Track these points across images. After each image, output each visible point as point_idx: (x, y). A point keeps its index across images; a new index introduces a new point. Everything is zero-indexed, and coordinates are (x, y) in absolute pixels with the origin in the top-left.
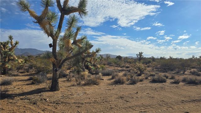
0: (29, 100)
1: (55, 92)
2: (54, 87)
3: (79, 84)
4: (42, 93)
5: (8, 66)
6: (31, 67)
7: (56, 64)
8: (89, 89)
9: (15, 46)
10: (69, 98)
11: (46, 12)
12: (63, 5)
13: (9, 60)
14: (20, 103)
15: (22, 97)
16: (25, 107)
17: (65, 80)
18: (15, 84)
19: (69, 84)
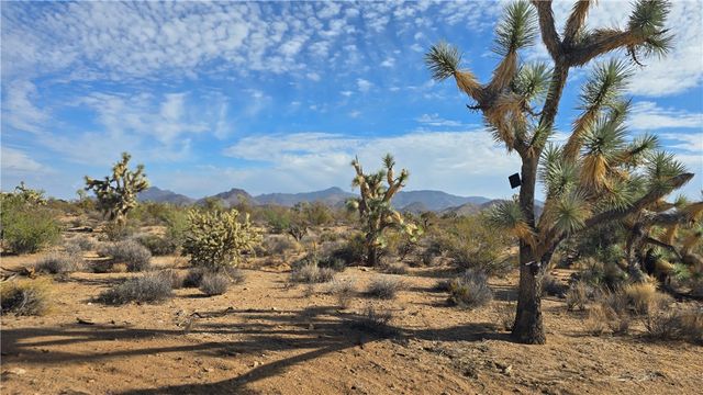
0: (451, 357)
1: (531, 347)
2: (525, 329)
3: (621, 332)
4: (486, 343)
5: (380, 241)
6: (436, 249)
7: (534, 246)
8: (674, 359)
9: (398, 185)
10: (591, 382)
11: (508, 69)
12: (563, 31)
13: (383, 225)
14: (425, 360)
15: (427, 343)
16: (442, 377)
17: (557, 307)
18: (403, 297)
19: (575, 325)
